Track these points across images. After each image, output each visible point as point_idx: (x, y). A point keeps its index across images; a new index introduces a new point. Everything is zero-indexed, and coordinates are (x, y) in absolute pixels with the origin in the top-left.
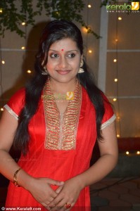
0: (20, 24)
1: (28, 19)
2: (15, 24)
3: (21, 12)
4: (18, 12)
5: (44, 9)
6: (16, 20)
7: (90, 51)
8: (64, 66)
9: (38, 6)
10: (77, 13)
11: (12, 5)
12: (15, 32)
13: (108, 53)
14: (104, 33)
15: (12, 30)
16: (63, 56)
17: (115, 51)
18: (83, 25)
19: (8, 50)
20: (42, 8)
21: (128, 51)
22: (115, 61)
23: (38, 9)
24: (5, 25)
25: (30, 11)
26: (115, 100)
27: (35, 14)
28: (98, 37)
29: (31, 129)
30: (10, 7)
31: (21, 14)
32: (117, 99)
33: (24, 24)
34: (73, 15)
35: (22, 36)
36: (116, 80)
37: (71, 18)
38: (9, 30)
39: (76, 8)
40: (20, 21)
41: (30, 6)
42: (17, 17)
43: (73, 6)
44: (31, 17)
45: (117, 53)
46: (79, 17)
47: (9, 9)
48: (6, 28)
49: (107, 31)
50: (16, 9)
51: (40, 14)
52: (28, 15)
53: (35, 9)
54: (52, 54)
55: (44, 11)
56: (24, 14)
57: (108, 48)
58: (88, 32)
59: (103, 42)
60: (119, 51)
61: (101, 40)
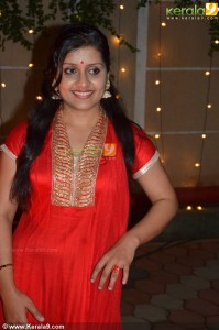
0: (26, 32)
1: (37, 26)
2: (18, 32)
3: (28, 15)
4: (23, 15)
5: (59, 12)
6: (20, 26)
7: (123, 70)
8: (84, 85)
9: (51, 7)
10: (105, 16)
11: (15, 6)
12: (19, 43)
13: (148, 72)
14: (142, 43)
15: (15, 41)
16: (82, 70)
17: (157, 69)
18: (113, 34)
19: (10, 68)
20: (56, 10)
21: (176, 69)
22: (157, 82)
23: (50, 11)
24: (5, 33)
25: (40, 13)
26: (157, 136)
27: (47, 17)
28: (134, 50)
29: (33, 177)
30: (11, 9)
31: (27, 18)
32: (161, 136)
33: (31, 31)
34: (100, 20)
35: (29, 49)
36: (159, 109)
37: (97, 24)
38: (11, 41)
39: (103, 9)
40: (26, 28)
41: (41, 6)
42: (22, 22)
43: (99, 7)
44: (41, 22)
45: (160, 72)
46: (108, 23)
47: (11, 12)
48: (6, 37)
49: (146, 42)
50: (20, 12)
51: (54, 18)
52: (37, 20)
53: (47, 11)
54: (67, 69)
55: (59, 15)
56: (31, 18)
57: (148, 66)
58: (120, 43)
59: (142, 58)
60: (162, 69)
61: (138, 54)
